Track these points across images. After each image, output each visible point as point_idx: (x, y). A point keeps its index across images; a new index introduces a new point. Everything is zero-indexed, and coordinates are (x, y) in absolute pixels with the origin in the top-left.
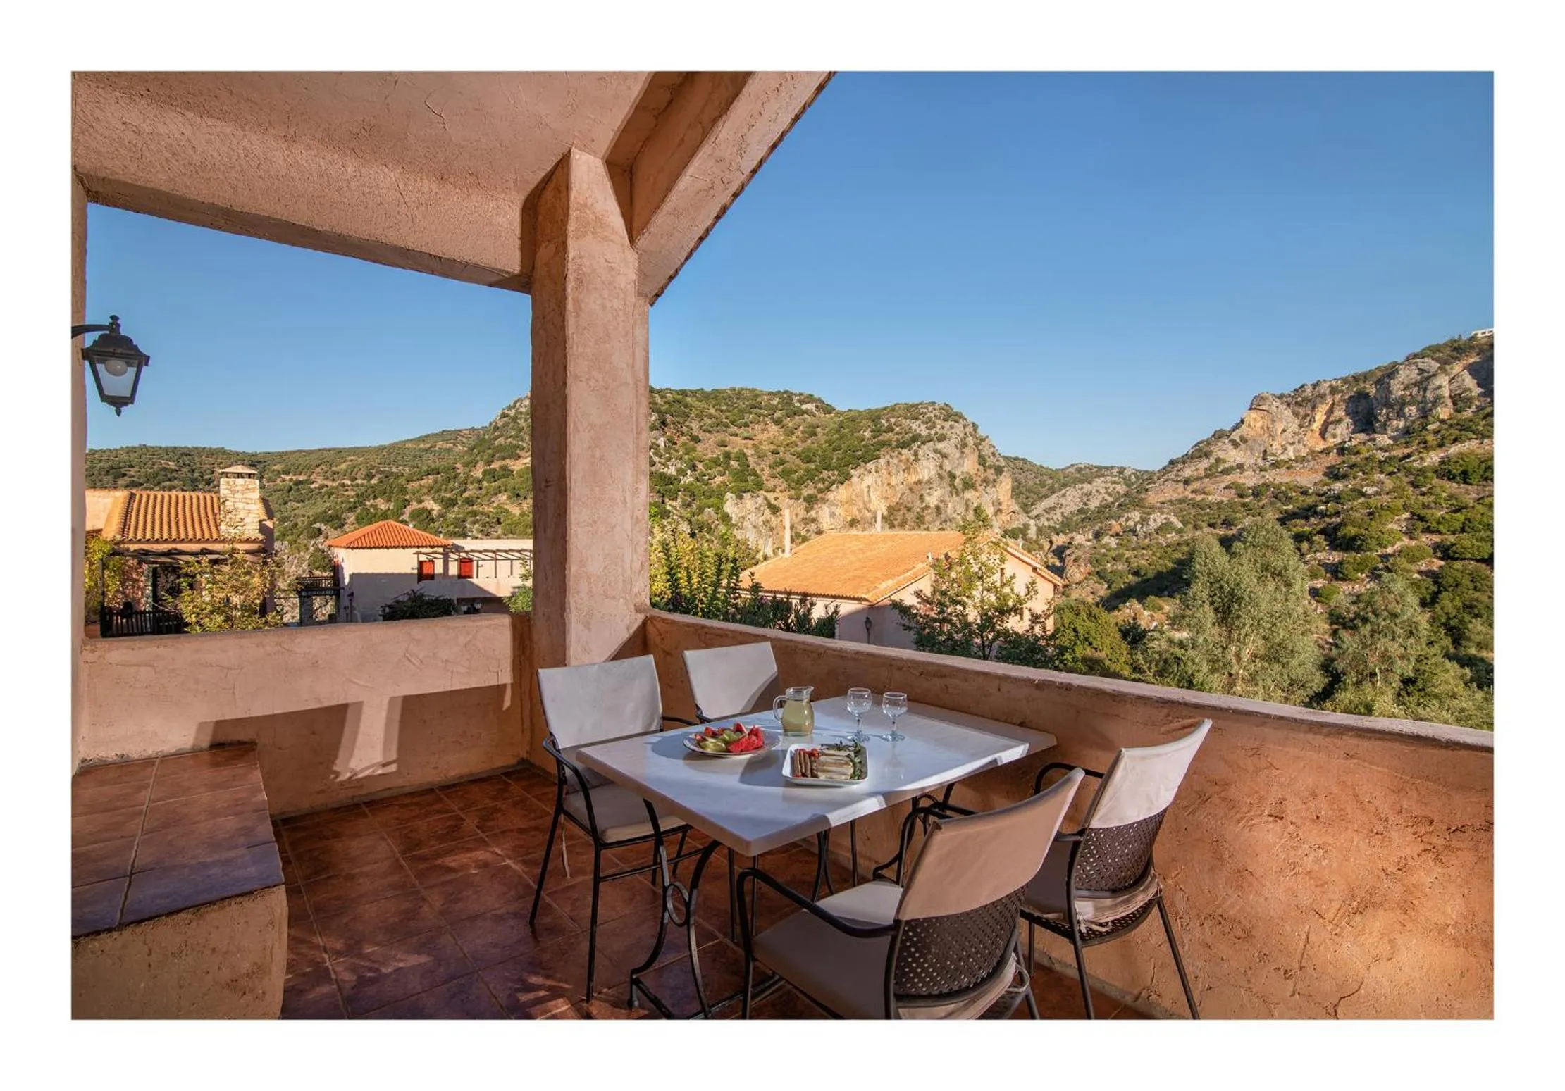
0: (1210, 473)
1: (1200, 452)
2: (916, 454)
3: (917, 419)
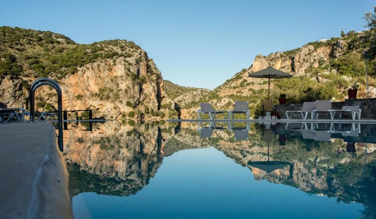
0: (242, 85)
1: (238, 77)
2: (115, 62)
3: (117, 45)
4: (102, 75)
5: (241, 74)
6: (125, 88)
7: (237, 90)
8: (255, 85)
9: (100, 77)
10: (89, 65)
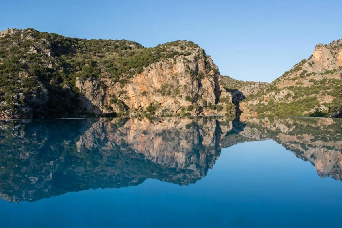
0: (302, 76)
1: (297, 68)
2: (175, 60)
3: (177, 46)
4: (164, 73)
5: (300, 65)
6: (184, 84)
7: (297, 81)
8: (316, 76)
9: (162, 75)
10: (152, 65)
